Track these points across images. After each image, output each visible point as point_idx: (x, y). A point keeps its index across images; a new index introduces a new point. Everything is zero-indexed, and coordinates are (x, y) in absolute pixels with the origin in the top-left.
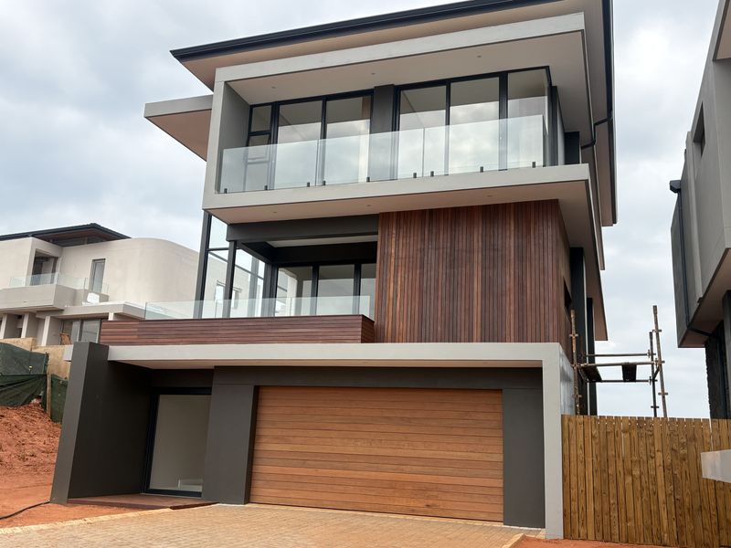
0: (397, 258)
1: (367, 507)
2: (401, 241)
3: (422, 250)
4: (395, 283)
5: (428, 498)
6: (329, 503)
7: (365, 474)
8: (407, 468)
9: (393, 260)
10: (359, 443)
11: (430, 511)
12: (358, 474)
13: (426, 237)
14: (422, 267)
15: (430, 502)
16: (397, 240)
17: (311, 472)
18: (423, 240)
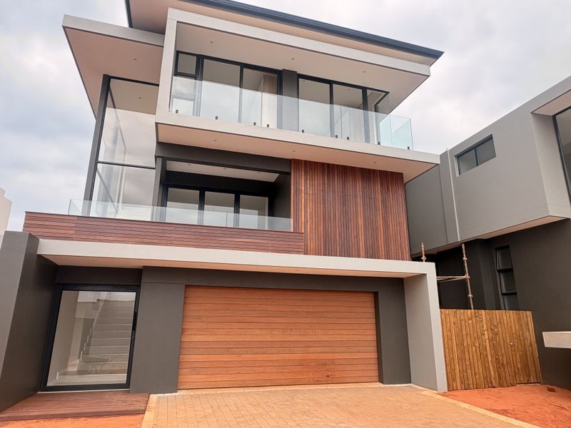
0: (306, 193)
1: (283, 382)
2: (308, 182)
3: (324, 191)
4: (306, 212)
5: (328, 370)
6: (251, 382)
7: (281, 356)
8: (312, 350)
9: (303, 195)
10: (275, 333)
11: (329, 380)
12: (275, 357)
13: (326, 182)
14: (324, 203)
15: (329, 373)
16: (306, 181)
17: (234, 358)
18: (324, 184)
